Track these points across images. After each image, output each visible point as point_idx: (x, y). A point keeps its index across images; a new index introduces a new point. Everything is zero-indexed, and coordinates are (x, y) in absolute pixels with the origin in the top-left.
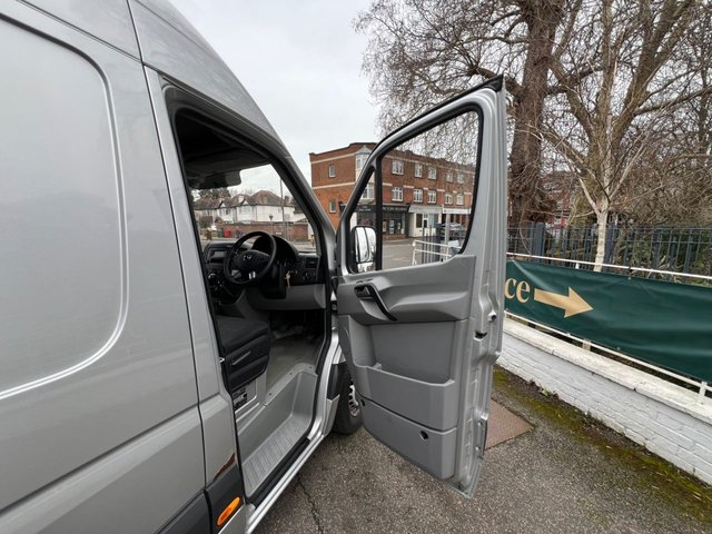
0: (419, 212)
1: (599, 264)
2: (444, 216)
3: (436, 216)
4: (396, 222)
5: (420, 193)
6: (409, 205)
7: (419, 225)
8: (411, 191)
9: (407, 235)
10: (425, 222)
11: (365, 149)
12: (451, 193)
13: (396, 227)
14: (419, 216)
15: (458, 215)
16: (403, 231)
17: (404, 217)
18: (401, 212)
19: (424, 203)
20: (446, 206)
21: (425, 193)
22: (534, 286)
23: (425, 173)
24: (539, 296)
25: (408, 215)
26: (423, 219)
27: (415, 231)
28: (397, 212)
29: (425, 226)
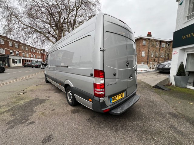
0: (13, 58)
2: (23, 60)
3: (20, 60)
4: (3, 62)
5: (12, 52)
6: (8, 56)
7: (14, 62)
8: (9, 51)
9: (9, 66)
12: (24, 53)
14: (13, 60)
15: (27, 60)
16: (7, 65)
17: (6, 59)
19: (15, 55)
20: (23, 57)
21: (14, 52)
25: (8, 60)
26: (15, 61)
27: (12, 65)
28: (3, 58)
29: (16, 63)
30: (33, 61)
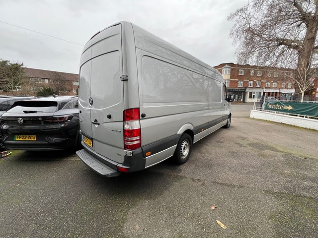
0: (251, 91)
1: (302, 101)
2: (264, 93)
3: (260, 93)
4: (239, 96)
5: (252, 83)
6: (246, 88)
7: (250, 97)
8: (248, 82)
9: (244, 101)
10: (254, 96)
11: (227, 66)
12: (270, 82)
13: (238, 98)
14: (251, 93)
15: (273, 93)
16: (242, 100)
17: (243, 93)
18: (242, 91)
19: (254, 87)
20: (266, 88)
21: (255, 83)
22: (283, 106)
23: (255, 73)
24: (284, 108)
25: (245, 93)
26: (253, 94)
27: (248, 100)
28: (240, 92)
29: (254, 98)
30: (283, 94)
